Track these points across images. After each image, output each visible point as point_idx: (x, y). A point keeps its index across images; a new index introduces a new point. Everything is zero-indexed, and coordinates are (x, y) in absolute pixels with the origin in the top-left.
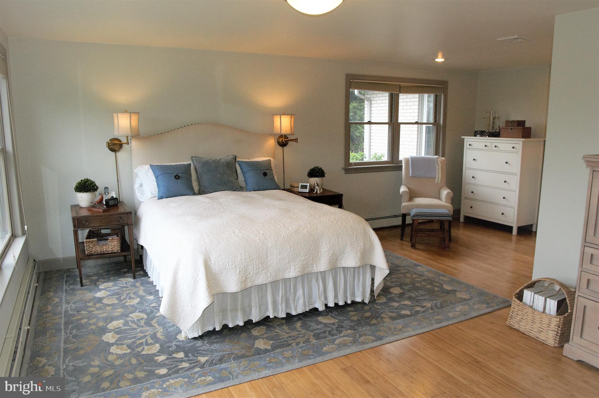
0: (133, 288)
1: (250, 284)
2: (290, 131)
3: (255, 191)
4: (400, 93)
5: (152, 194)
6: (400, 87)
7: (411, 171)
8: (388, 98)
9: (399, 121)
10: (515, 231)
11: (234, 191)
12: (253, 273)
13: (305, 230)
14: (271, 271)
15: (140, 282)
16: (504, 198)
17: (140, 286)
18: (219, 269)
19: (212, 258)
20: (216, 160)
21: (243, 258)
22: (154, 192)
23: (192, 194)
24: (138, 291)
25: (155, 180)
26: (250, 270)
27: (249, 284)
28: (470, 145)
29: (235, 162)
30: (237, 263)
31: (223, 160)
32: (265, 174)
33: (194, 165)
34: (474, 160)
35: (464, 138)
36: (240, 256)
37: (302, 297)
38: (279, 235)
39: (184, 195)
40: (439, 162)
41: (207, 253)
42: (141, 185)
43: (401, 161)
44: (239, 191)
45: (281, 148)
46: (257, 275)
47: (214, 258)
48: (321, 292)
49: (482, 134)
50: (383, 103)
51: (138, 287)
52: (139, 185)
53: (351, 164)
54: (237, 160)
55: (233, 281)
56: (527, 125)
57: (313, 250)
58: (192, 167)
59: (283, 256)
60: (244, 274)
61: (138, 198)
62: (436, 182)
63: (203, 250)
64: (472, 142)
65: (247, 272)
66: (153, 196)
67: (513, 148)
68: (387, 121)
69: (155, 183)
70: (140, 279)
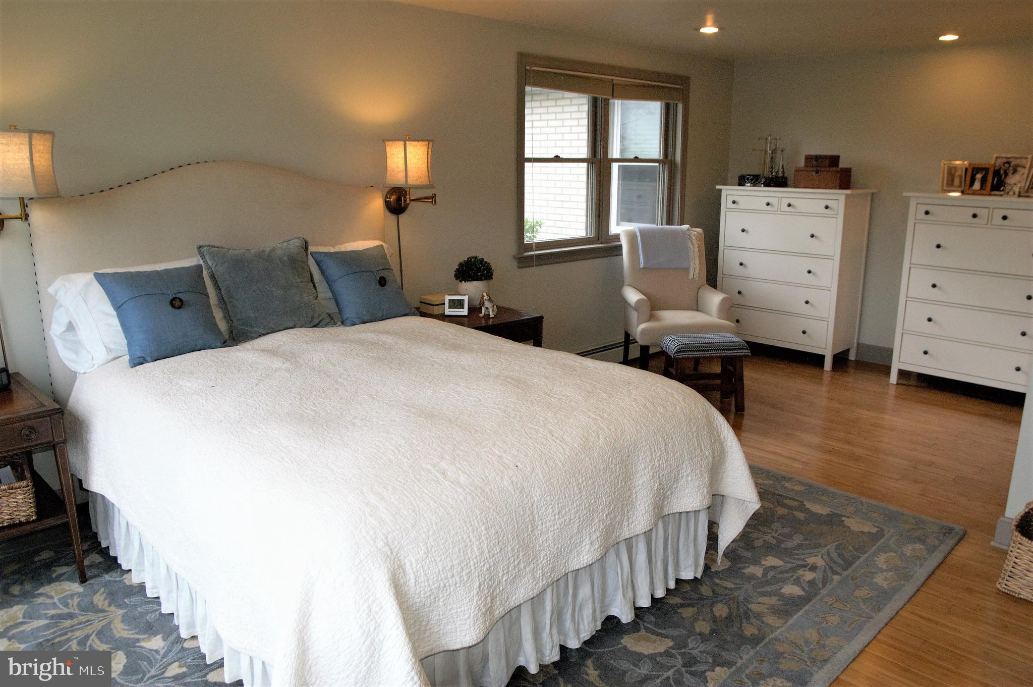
0: (90, 616)
1: (501, 609)
2: (427, 178)
3: (364, 323)
4: (613, 97)
5: (109, 350)
6: (613, 85)
7: (641, 257)
8: (586, 108)
9: (610, 157)
10: (828, 364)
11: (314, 326)
12: (506, 580)
13: (602, 439)
14: (543, 562)
15: (103, 589)
16: (807, 302)
17: (110, 605)
18: (428, 594)
19: (408, 565)
20: (264, 251)
21: (486, 545)
22: (112, 346)
23: (219, 344)
24: (110, 623)
25: (115, 313)
26: (500, 575)
27: (498, 612)
28: (734, 202)
29: (307, 255)
30: (472, 563)
31: (279, 252)
32: (382, 282)
33: (209, 268)
34: (743, 231)
35: (721, 190)
36: (478, 543)
37: (591, 602)
38: (551, 463)
39: (199, 347)
40: (694, 238)
41: (392, 553)
42: (71, 327)
43: (617, 237)
44: (326, 325)
45: (393, 218)
46: (514, 582)
47: (414, 562)
48: (628, 577)
49: (755, 180)
50: (540, 120)
51: (103, 611)
52: (64, 329)
53: (530, 247)
54: (311, 249)
55: (466, 616)
56: (842, 165)
57: (622, 487)
58: (205, 273)
59: (567, 518)
60: (489, 588)
61: (66, 362)
62: (690, 278)
63: (380, 544)
64: (737, 197)
65: (494, 582)
66: (111, 357)
67: (827, 207)
68: (584, 156)
69: (116, 322)
70: (99, 579)
